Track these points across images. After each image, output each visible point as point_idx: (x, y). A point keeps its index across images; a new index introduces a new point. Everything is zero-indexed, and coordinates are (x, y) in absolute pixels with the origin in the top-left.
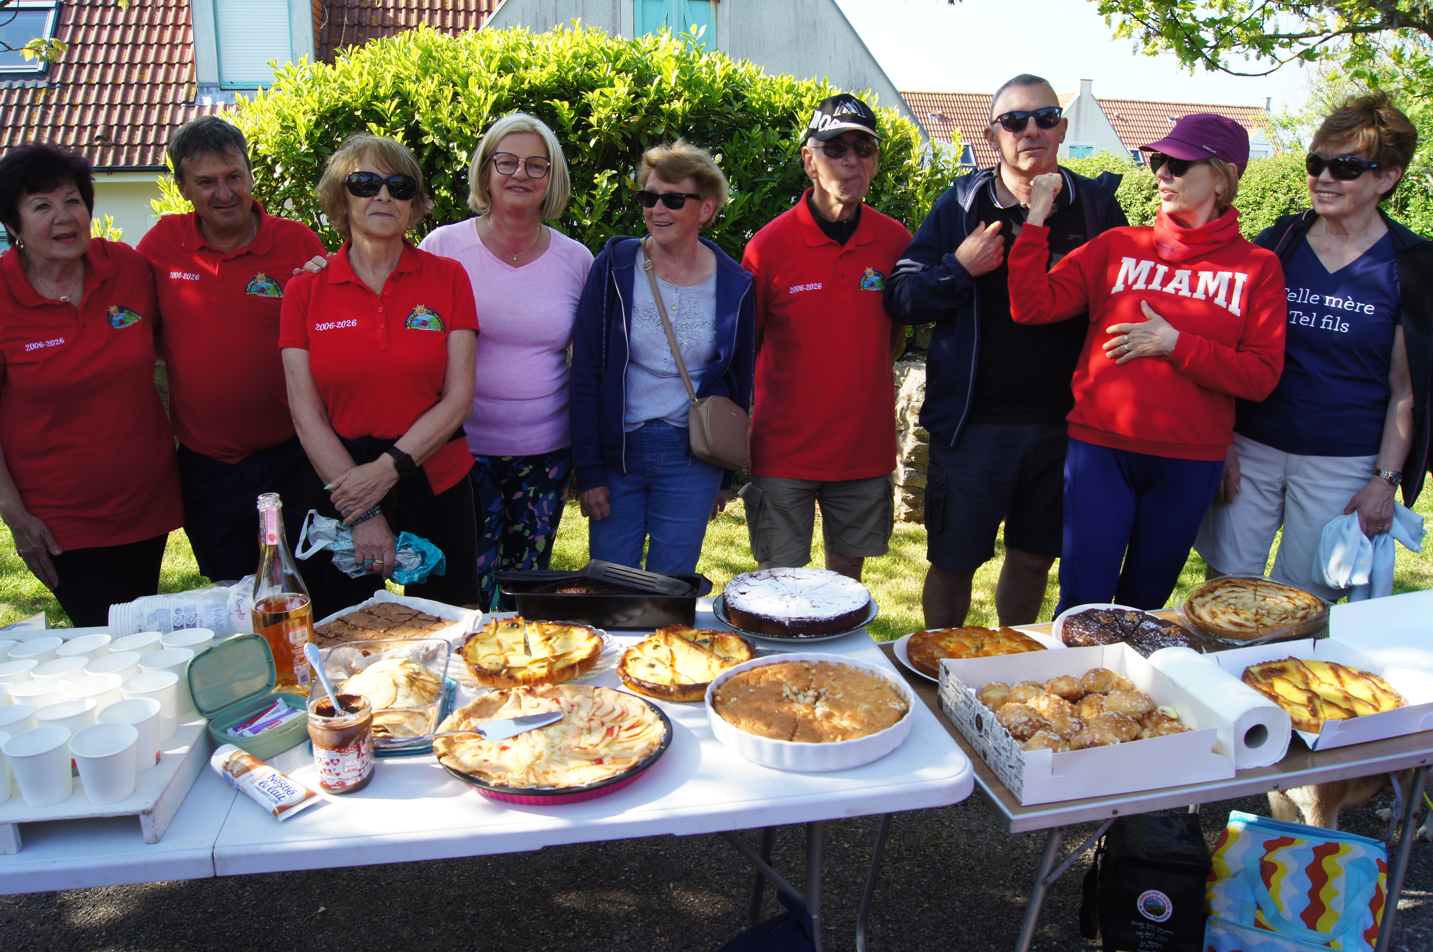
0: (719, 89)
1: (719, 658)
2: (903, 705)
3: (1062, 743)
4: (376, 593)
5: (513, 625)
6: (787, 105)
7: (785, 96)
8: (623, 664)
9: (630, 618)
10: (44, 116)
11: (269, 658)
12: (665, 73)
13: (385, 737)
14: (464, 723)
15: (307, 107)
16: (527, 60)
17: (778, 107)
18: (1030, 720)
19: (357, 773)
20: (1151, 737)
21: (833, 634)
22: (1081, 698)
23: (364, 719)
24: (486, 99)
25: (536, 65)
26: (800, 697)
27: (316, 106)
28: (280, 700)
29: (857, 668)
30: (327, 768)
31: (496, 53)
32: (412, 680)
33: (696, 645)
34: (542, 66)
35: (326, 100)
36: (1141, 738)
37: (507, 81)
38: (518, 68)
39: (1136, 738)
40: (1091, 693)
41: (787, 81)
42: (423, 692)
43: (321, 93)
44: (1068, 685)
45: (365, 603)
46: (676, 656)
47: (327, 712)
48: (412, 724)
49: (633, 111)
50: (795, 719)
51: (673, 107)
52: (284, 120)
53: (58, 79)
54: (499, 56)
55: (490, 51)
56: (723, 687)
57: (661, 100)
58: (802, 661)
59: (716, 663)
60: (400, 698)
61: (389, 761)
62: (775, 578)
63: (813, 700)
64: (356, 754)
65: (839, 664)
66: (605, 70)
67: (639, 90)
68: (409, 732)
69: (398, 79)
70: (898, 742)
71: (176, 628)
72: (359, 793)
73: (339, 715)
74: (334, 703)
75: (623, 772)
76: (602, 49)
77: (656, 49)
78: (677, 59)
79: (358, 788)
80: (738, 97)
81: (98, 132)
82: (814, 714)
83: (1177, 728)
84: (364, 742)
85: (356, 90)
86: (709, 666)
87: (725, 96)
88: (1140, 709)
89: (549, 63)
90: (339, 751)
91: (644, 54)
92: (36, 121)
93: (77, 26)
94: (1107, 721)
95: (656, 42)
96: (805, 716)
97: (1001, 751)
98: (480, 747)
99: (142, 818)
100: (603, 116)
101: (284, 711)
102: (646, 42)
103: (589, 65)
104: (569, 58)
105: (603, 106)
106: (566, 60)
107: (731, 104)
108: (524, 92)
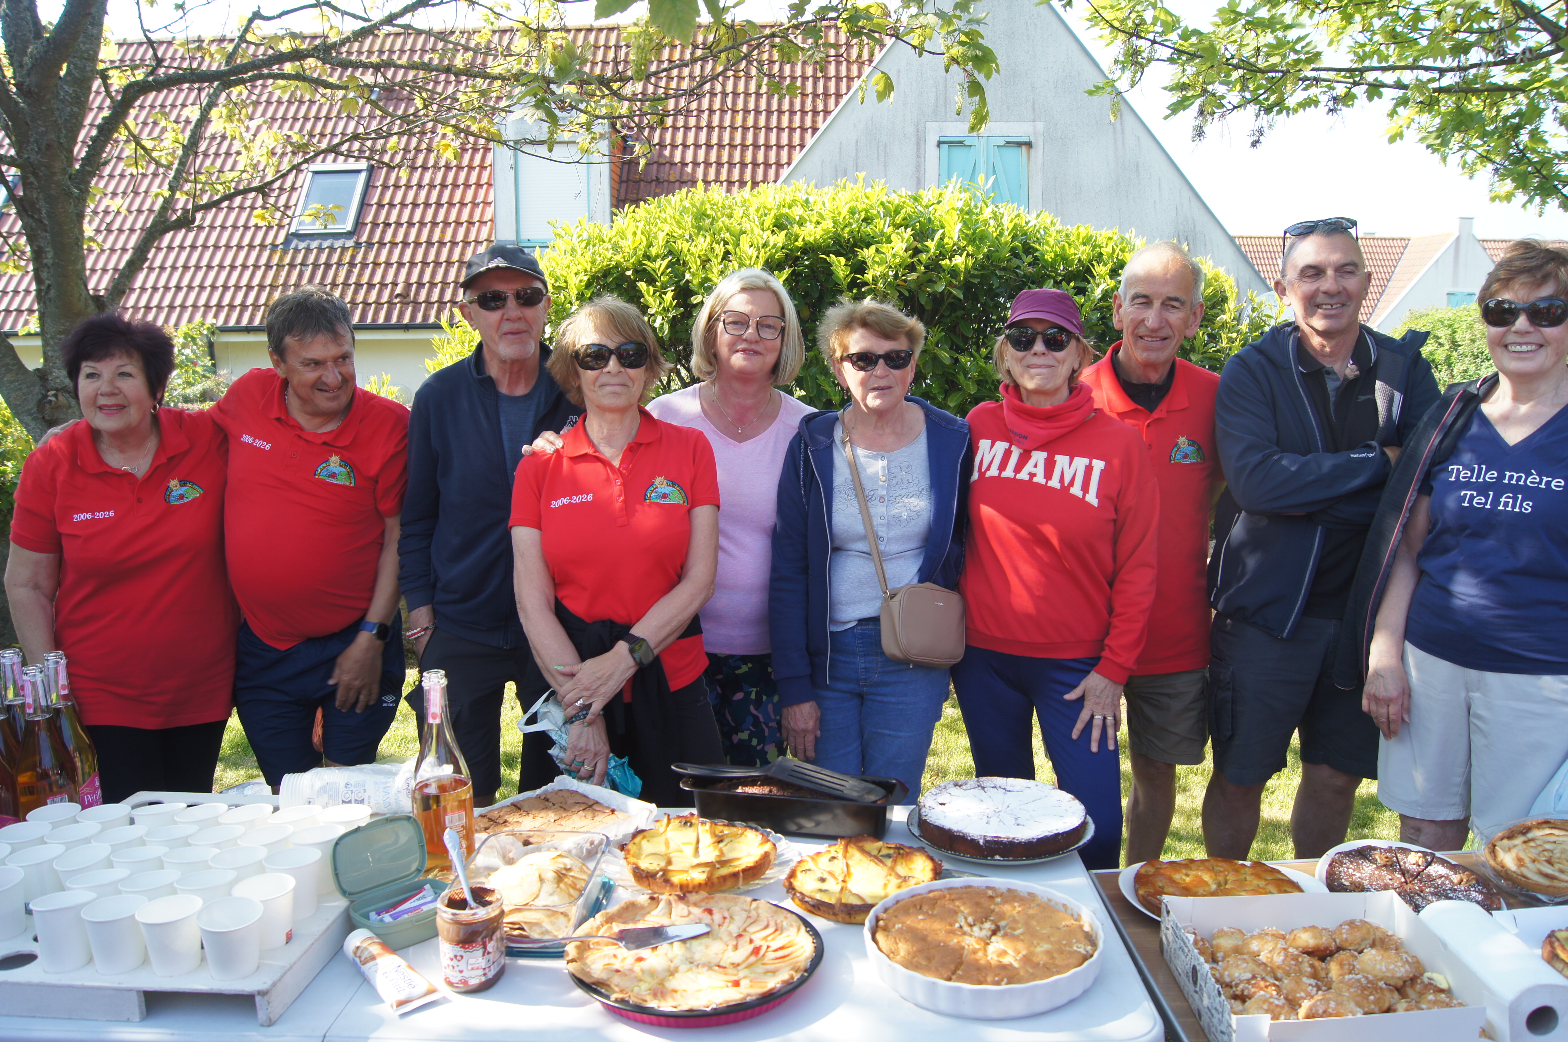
0: (1006, 243)
1: (898, 876)
2: (1089, 948)
3: (1286, 1008)
4: (557, 779)
5: (685, 823)
6: (1084, 257)
7: (1082, 248)
8: (792, 875)
9: (818, 824)
10: (349, 273)
11: (421, 841)
12: (947, 228)
13: (520, 936)
14: (605, 927)
15: (580, 268)
16: (801, 217)
17: (1073, 260)
19: (481, 972)
20: (1407, 1010)
21: (1034, 858)
22: (1332, 954)
23: (493, 915)
24: (758, 257)
25: (811, 221)
26: (976, 929)
27: (588, 266)
28: (427, 887)
29: (1049, 900)
31: (770, 210)
32: (561, 876)
33: (878, 858)
34: (818, 223)
35: (599, 260)
36: (1395, 1011)
37: (780, 239)
38: (792, 224)
39: (1389, 1010)
40: (1344, 949)
41: (1083, 232)
42: (572, 891)
43: (594, 253)
44: (1315, 937)
45: (544, 788)
46: (852, 870)
47: (457, 904)
48: (552, 923)
49: (912, 268)
50: (961, 956)
51: (954, 262)
52: (556, 281)
53: (364, 238)
54: (774, 213)
55: (765, 207)
56: (890, 911)
57: (942, 255)
58: (988, 888)
59: (893, 881)
60: (543, 895)
61: (523, 962)
62: (983, 788)
63: (989, 933)
64: (481, 952)
65: (1030, 894)
66: (881, 225)
67: (919, 246)
68: (547, 932)
69: (671, 238)
70: (1077, 992)
71: (344, 802)
72: (483, 994)
73: (471, 909)
74: (468, 896)
75: (754, 998)
76: (882, 204)
77: (939, 202)
78: (961, 211)
79: (482, 989)
80: (1028, 249)
81: (398, 290)
82: (985, 950)
83: (1443, 1002)
84: (491, 939)
85: (627, 250)
86: (885, 885)
87: (1013, 250)
88: (1398, 975)
89: (824, 219)
90: (463, 947)
91: (927, 207)
92: (341, 279)
93: (385, 187)
94: (1351, 986)
95: (941, 195)
96: (975, 952)
97: (1214, 1012)
98: (615, 956)
99: (258, 999)
100: (878, 274)
101: (429, 899)
102: (928, 195)
103: (867, 220)
104: (845, 212)
105: (879, 264)
106: (842, 216)
107: (1020, 259)
108: (800, 249)
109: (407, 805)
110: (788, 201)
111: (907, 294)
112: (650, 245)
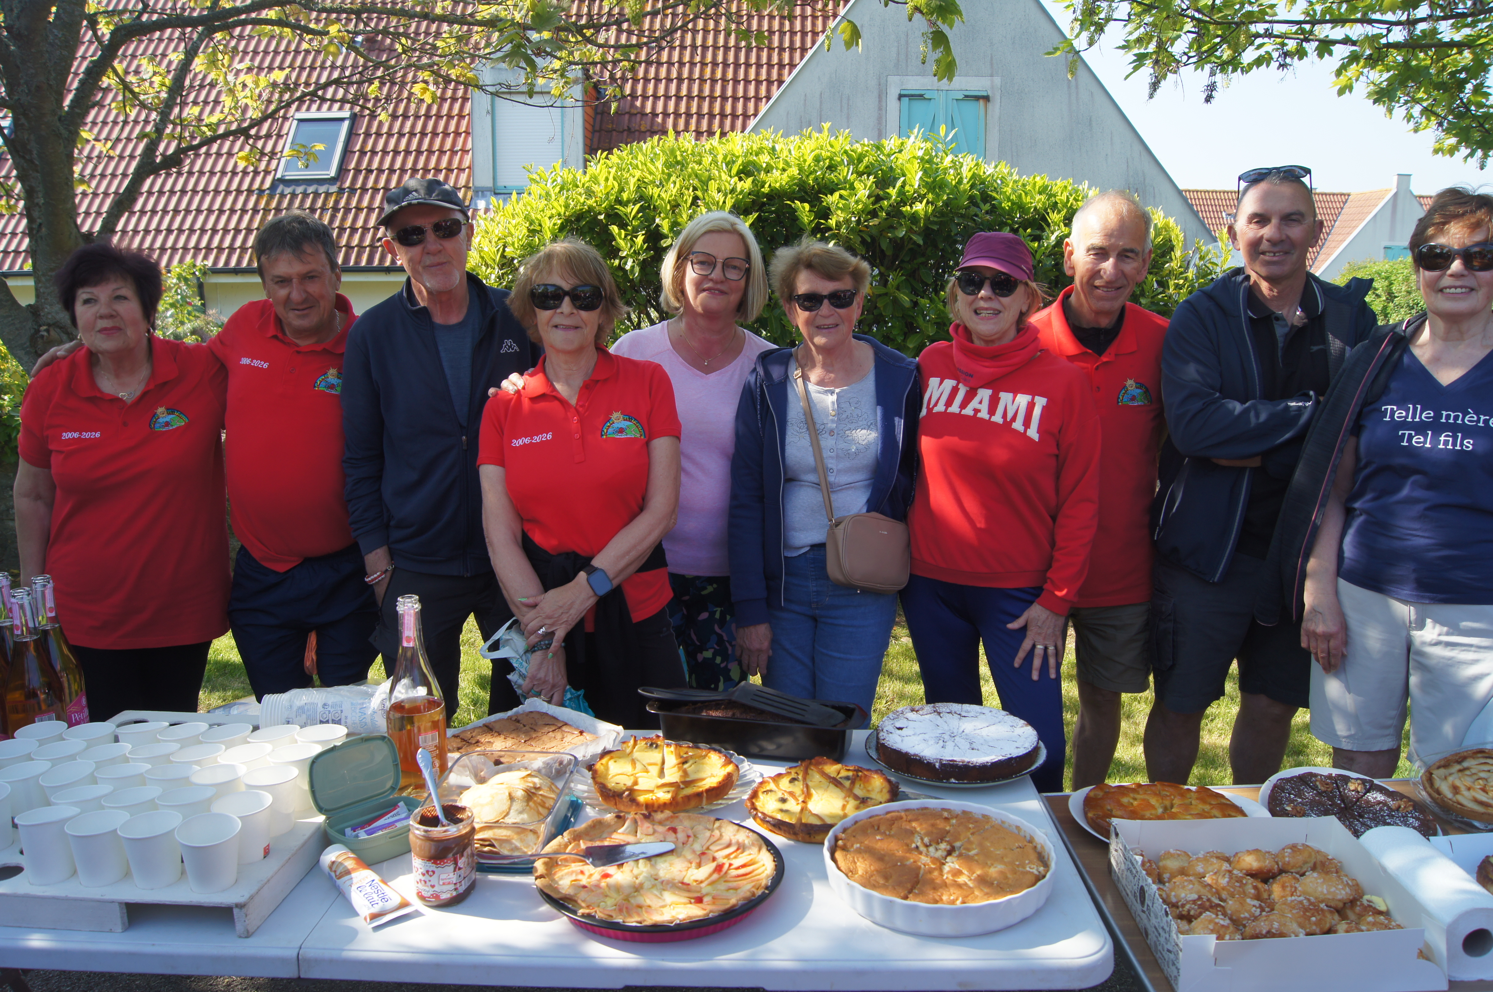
0: (965, 191)
1: (856, 797)
2: (1041, 869)
3: (1231, 928)
5: (651, 745)
6: (1040, 206)
7: (1038, 197)
8: (754, 795)
9: (777, 746)
10: (333, 218)
11: (395, 760)
12: (909, 176)
13: (490, 852)
14: (573, 844)
15: (554, 211)
16: (768, 164)
17: (1030, 208)
18: (1200, 898)
19: (452, 887)
20: (1347, 931)
21: (988, 781)
22: (1274, 876)
23: (464, 832)
24: (724, 202)
25: (777, 169)
26: (931, 849)
27: (562, 210)
28: (401, 804)
29: (1003, 822)
30: (423, 878)
31: (738, 157)
32: (530, 794)
33: (836, 782)
34: (784, 170)
35: (572, 204)
36: (1335, 932)
37: (747, 185)
38: (759, 171)
39: (1330, 931)
40: (1286, 872)
41: (1039, 181)
42: (541, 809)
43: (567, 198)
44: (1258, 860)
45: (515, 710)
46: (812, 791)
47: (429, 821)
48: (522, 840)
49: (874, 214)
50: (917, 875)
51: (914, 209)
52: (531, 224)
53: (347, 184)
54: (740, 161)
55: (733, 155)
56: (849, 831)
57: (903, 202)
58: (944, 809)
59: (852, 803)
60: (512, 813)
61: (492, 877)
62: (939, 713)
63: (945, 853)
64: (452, 867)
65: (984, 816)
66: (846, 172)
67: (881, 193)
68: (517, 848)
69: (641, 183)
70: (1030, 910)
71: (321, 722)
72: (455, 908)
73: (443, 826)
74: (439, 813)
75: (716, 914)
76: (846, 152)
77: (900, 151)
78: (922, 159)
79: (453, 903)
80: (986, 198)
82: (941, 870)
83: (1382, 924)
84: (462, 855)
85: (600, 195)
86: (844, 807)
87: (971, 198)
88: (1339, 897)
89: (790, 167)
90: (435, 863)
91: (889, 155)
93: (367, 135)
94: (1293, 908)
95: (902, 144)
96: (931, 871)
97: (1161, 931)
98: (582, 872)
99: (236, 911)
101: (403, 816)
102: (890, 144)
103: (831, 168)
104: (810, 160)
105: (842, 210)
106: (807, 164)
107: (978, 207)
108: (767, 195)
109: (382, 725)
110: (755, 148)
111: (869, 240)
112: (622, 190)
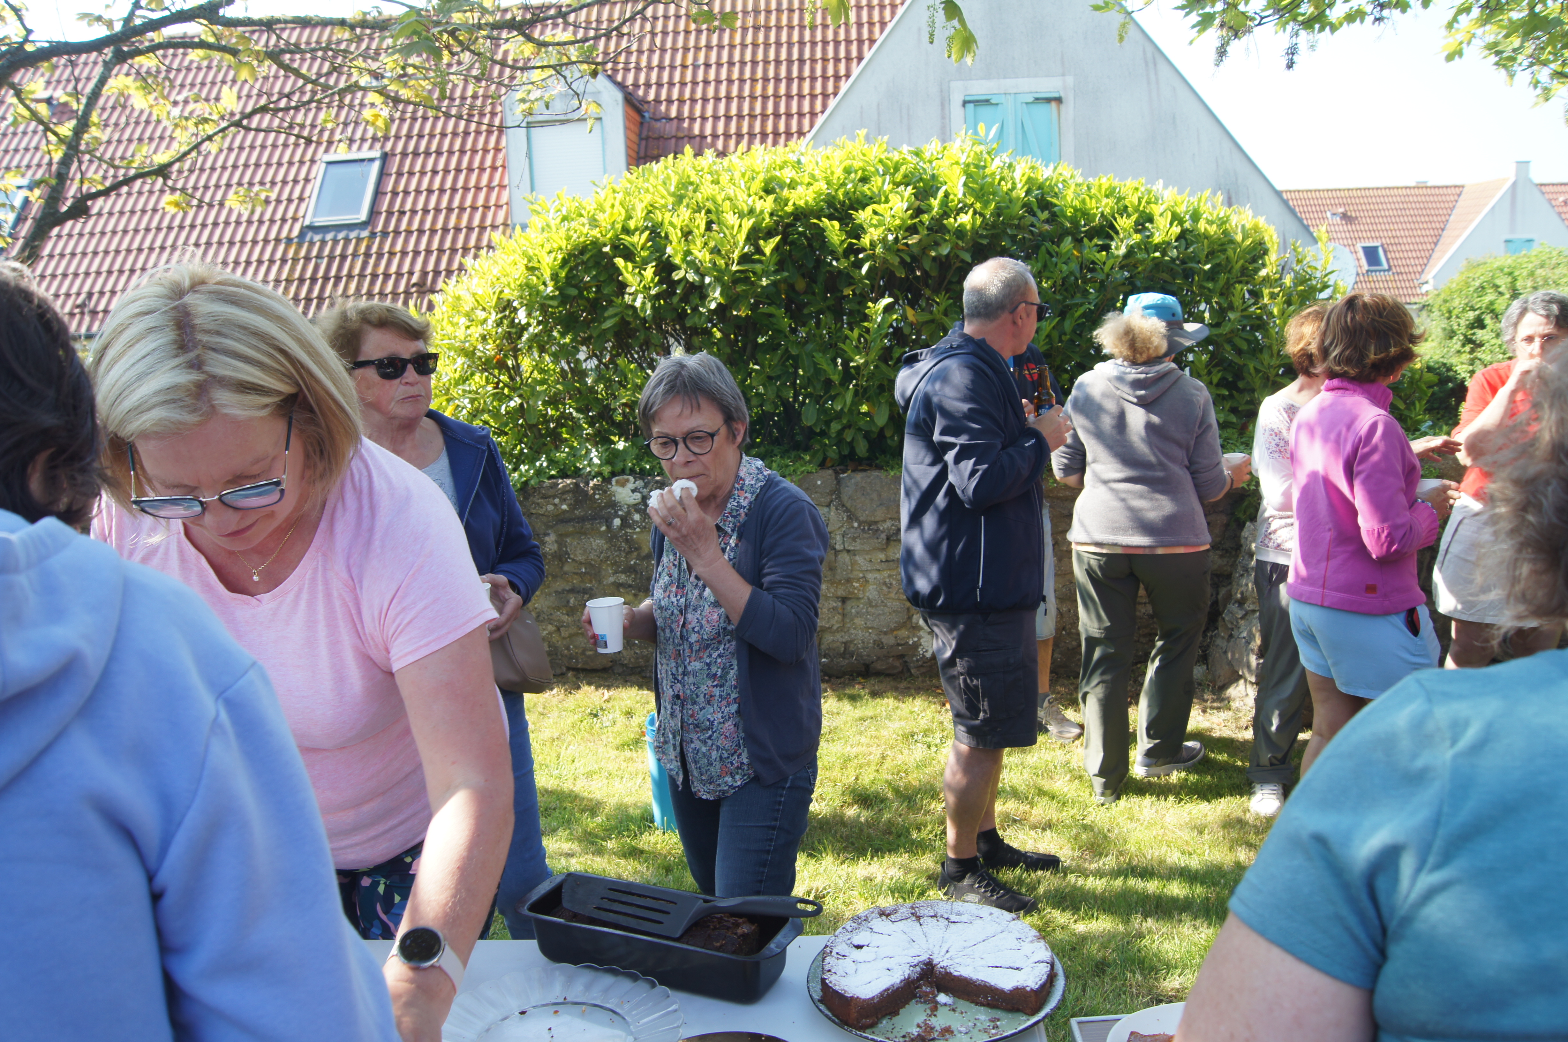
0: (1019, 198)
10: (365, 264)
12: (951, 184)
16: (792, 180)
17: (1095, 215)
24: (741, 226)
25: (802, 184)
27: (563, 243)
31: (759, 173)
34: (810, 185)
38: (782, 188)
43: (568, 229)
49: (912, 230)
51: (959, 221)
53: (380, 228)
54: (761, 177)
55: (753, 171)
57: (946, 215)
66: (879, 184)
67: (920, 205)
69: (651, 209)
76: (881, 161)
77: (942, 157)
78: (965, 164)
80: (1044, 205)
81: (415, 279)
85: (605, 224)
87: (1027, 206)
89: (817, 181)
91: (930, 162)
92: (357, 271)
93: (400, 174)
95: (944, 148)
100: (876, 238)
102: (932, 148)
103: (864, 180)
104: (839, 173)
105: (876, 226)
106: (835, 176)
107: (1034, 215)
108: (789, 215)
110: (778, 162)
111: (908, 260)
112: (629, 217)
